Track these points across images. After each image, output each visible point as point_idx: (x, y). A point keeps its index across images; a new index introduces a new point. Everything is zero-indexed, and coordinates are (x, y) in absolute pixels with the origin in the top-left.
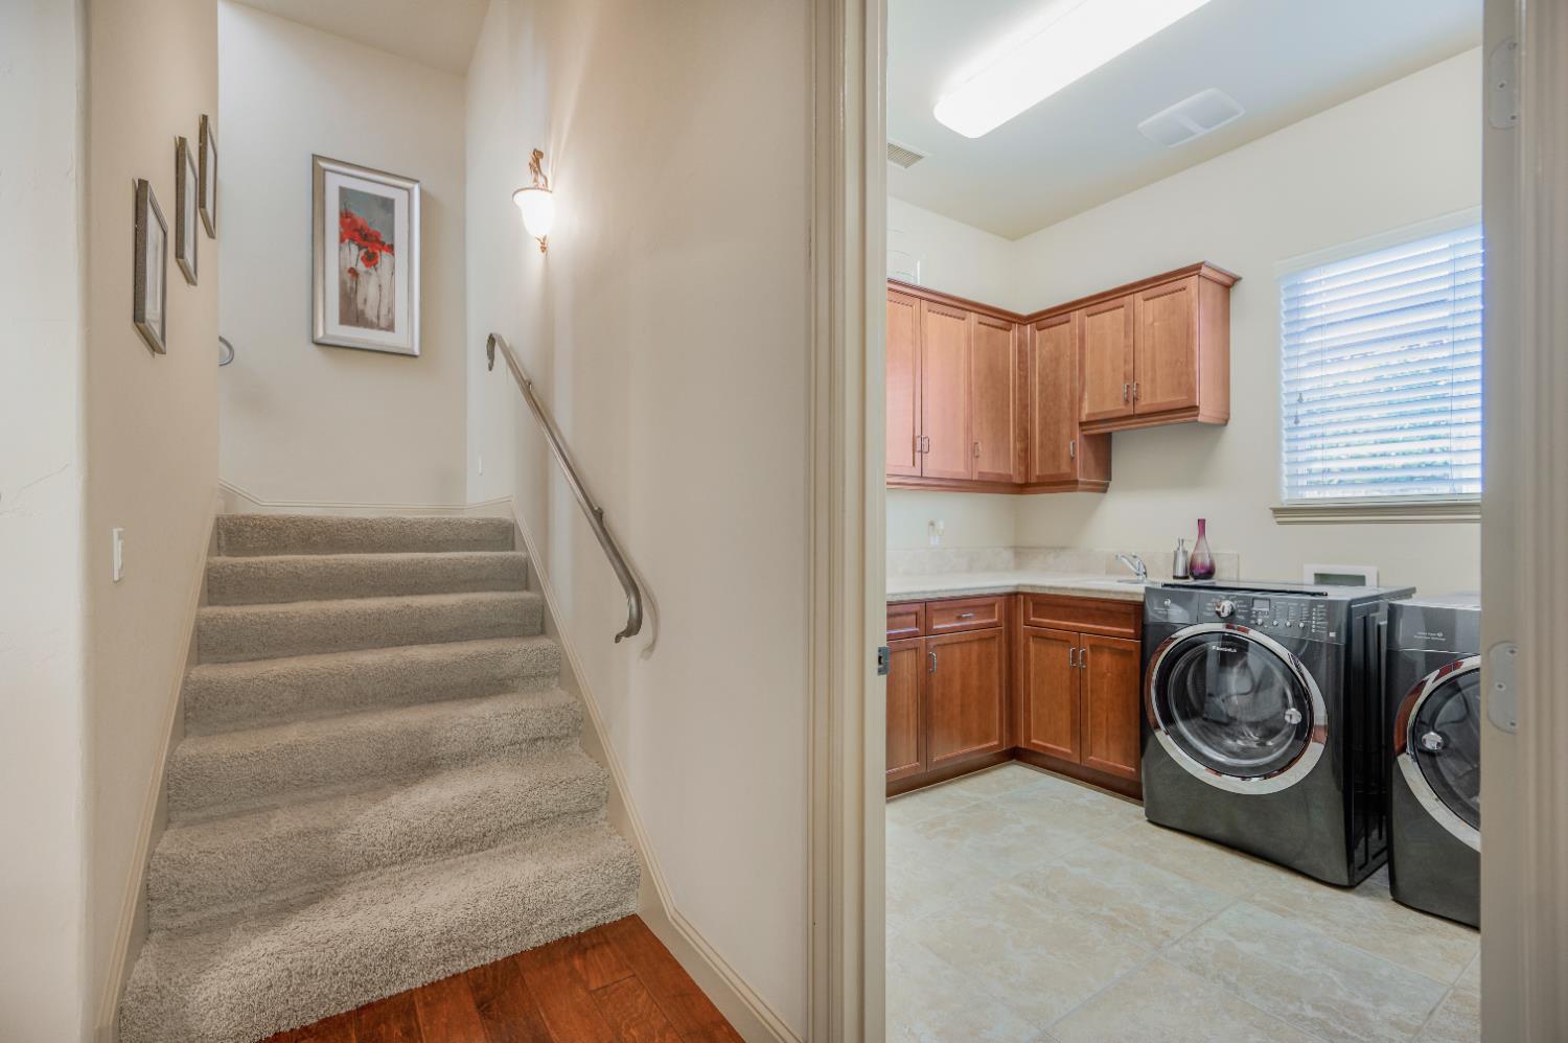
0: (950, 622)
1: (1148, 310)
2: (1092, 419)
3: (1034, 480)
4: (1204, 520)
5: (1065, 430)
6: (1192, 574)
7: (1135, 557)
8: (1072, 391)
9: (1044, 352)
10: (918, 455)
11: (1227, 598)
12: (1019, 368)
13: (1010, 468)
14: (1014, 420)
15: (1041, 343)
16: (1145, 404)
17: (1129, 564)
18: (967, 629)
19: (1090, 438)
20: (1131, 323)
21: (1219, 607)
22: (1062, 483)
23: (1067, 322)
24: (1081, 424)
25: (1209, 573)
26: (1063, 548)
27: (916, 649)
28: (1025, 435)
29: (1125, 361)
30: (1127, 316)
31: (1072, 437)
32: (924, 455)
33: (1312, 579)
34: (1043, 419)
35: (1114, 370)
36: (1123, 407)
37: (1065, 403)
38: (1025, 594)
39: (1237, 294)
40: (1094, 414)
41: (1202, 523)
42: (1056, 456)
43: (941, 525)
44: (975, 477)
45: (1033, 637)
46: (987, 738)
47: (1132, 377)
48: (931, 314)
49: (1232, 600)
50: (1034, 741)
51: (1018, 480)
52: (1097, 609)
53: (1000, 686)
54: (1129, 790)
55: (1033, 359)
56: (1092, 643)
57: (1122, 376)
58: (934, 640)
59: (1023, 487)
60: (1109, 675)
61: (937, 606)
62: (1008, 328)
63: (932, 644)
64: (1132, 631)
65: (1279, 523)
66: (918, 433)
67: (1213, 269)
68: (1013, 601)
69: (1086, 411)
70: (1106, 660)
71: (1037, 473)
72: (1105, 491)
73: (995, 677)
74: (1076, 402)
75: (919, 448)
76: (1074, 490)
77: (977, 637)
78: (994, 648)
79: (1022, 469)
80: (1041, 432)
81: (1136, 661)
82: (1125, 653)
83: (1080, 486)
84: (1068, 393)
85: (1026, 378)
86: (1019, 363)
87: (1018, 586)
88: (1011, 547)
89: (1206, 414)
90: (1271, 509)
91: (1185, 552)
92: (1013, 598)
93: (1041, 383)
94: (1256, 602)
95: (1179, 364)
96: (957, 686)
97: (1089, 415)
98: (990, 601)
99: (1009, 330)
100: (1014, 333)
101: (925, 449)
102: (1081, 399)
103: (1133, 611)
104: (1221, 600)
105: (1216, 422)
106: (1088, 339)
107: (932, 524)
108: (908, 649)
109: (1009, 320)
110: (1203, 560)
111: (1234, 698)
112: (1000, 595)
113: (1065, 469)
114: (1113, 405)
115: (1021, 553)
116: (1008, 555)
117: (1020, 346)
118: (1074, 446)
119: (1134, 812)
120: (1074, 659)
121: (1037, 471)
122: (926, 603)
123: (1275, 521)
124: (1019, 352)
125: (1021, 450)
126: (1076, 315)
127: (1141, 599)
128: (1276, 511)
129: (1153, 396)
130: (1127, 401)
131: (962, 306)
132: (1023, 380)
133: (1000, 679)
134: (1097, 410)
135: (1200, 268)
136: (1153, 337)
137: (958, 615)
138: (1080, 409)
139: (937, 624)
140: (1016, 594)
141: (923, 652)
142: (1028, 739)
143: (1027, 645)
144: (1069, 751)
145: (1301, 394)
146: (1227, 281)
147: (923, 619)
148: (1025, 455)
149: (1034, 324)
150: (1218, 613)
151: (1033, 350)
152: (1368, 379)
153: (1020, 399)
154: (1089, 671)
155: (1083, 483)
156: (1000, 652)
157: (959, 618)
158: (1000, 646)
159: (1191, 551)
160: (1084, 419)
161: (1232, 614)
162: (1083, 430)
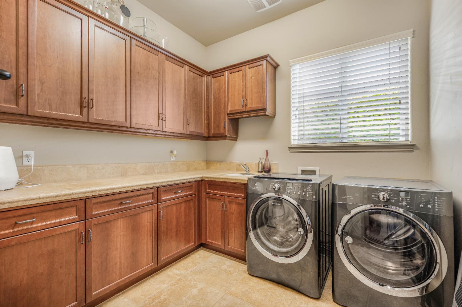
0: (172, 195)
1: (249, 72)
2: (231, 112)
3: (211, 135)
4: (268, 151)
5: (222, 117)
6: (264, 170)
7: (245, 165)
8: (225, 101)
9: (215, 87)
10: (161, 122)
11: (277, 182)
12: (207, 93)
13: (203, 130)
14: (204, 112)
15: (214, 83)
16: (249, 107)
17: (243, 167)
18: (179, 197)
19: (231, 120)
20: (244, 76)
21: (274, 186)
22: (221, 137)
23: (223, 75)
24: (228, 114)
25: (269, 171)
26: (222, 161)
27: (152, 210)
28: (208, 118)
29: (242, 91)
30: (243, 74)
31: (224, 119)
32: (163, 122)
33: (300, 172)
34: (215, 112)
35: (239, 94)
36: (241, 108)
37: (222, 106)
38: (205, 181)
39: (279, 70)
40: (232, 111)
41: (267, 152)
42: (218, 126)
43: (175, 152)
44: (188, 133)
45: (208, 198)
46: (189, 242)
47: (244, 97)
48: (166, 61)
49: (279, 184)
50: (208, 240)
51: (205, 135)
52: (231, 186)
53: (195, 220)
54: (242, 258)
55: (211, 89)
56: (229, 200)
57: (241, 96)
58: (162, 205)
59: (208, 138)
60: (235, 213)
61: (164, 189)
62: (202, 75)
63: (160, 207)
64: (243, 195)
65: (291, 152)
66: (161, 112)
67: (271, 59)
68: (201, 183)
69: (229, 109)
70: (234, 207)
71: (213, 133)
72: (236, 140)
73: (192, 216)
74: (225, 107)
75: (161, 118)
76: (225, 139)
77: (184, 201)
78: (192, 204)
79: (207, 131)
80: (214, 117)
81: (244, 208)
82: (241, 204)
83: (227, 138)
84: (223, 102)
85: (209, 96)
86: (206, 90)
87: (202, 177)
88: (204, 161)
89: (269, 112)
90: (288, 147)
91: (262, 163)
92: (200, 183)
93: (214, 98)
94: (288, 184)
95: (260, 93)
96: (174, 223)
97: (230, 111)
98: (191, 184)
99: (202, 77)
100: (204, 79)
101: (164, 119)
102: (228, 105)
103: (244, 187)
104: (275, 183)
105: (272, 116)
106: (231, 83)
107: (172, 152)
108: (147, 211)
109: (203, 72)
110: (267, 165)
111: (278, 218)
112: (195, 181)
113: (222, 131)
114: (238, 107)
115: (208, 163)
116: (203, 164)
117: (206, 84)
118: (225, 122)
119: (244, 267)
120: (223, 207)
121: (212, 132)
122: (157, 188)
123: (289, 152)
124: (206, 86)
125: (207, 124)
126: (226, 73)
127: (246, 182)
128: (290, 148)
129: (252, 104)
130: (243, 106)
131: (182, 62)
132: (208, 97)
133: (195, 216)
134: (233, 109)
135: (267, 57)
136: (252, 82)
137: (174, 192)
138: (227, 108)
139: (163, 197)
140: (202, 181)
141: (156, 211)
142: (206, 240)
143: (206, 201)
144: (221, 244)
145: (297, 107)
146: (275, 65)
147: (156, 196)
148: (208, 125)
149: (212, 76)
150: (274, 189)
151: (211, 85)
152: (317, 103)
153: (207, 104)
154: (228, 211)
155: (229, 137)
156: (194, 205)
157: (175, 193)
158: (194, 203)
159: (263, 162)
160: (228, 112)
161: (279, 189)
162: (228, 117)
